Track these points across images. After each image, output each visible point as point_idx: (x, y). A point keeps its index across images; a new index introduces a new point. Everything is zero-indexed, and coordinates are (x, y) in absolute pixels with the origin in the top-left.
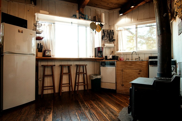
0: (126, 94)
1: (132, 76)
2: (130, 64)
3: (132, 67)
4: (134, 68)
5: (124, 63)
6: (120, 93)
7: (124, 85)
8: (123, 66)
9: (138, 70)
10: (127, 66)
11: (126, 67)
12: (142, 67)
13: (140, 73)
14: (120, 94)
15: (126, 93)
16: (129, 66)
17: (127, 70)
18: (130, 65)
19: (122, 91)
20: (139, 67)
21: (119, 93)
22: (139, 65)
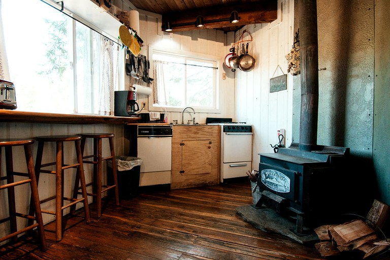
0: (187, 187)
1: (198, 152)
2: (196, 131)
3: (198, 136)
4: (200, 138)
5: (185, 130)
6: (178, 187)
7: (185, 172)
8: (184, 135)
9: (208, 142)
10: (190, 134)
11: (188, 138)
12: (212, 135)
13: (211, 145)
14: (177, 190)
15: (188, 185)
16: (193, 135)
17: (191, 142)
18: (196, 133)
19: (181, 183)
20: (207, 136)
21: (176, 188)
22: (208, 132)
